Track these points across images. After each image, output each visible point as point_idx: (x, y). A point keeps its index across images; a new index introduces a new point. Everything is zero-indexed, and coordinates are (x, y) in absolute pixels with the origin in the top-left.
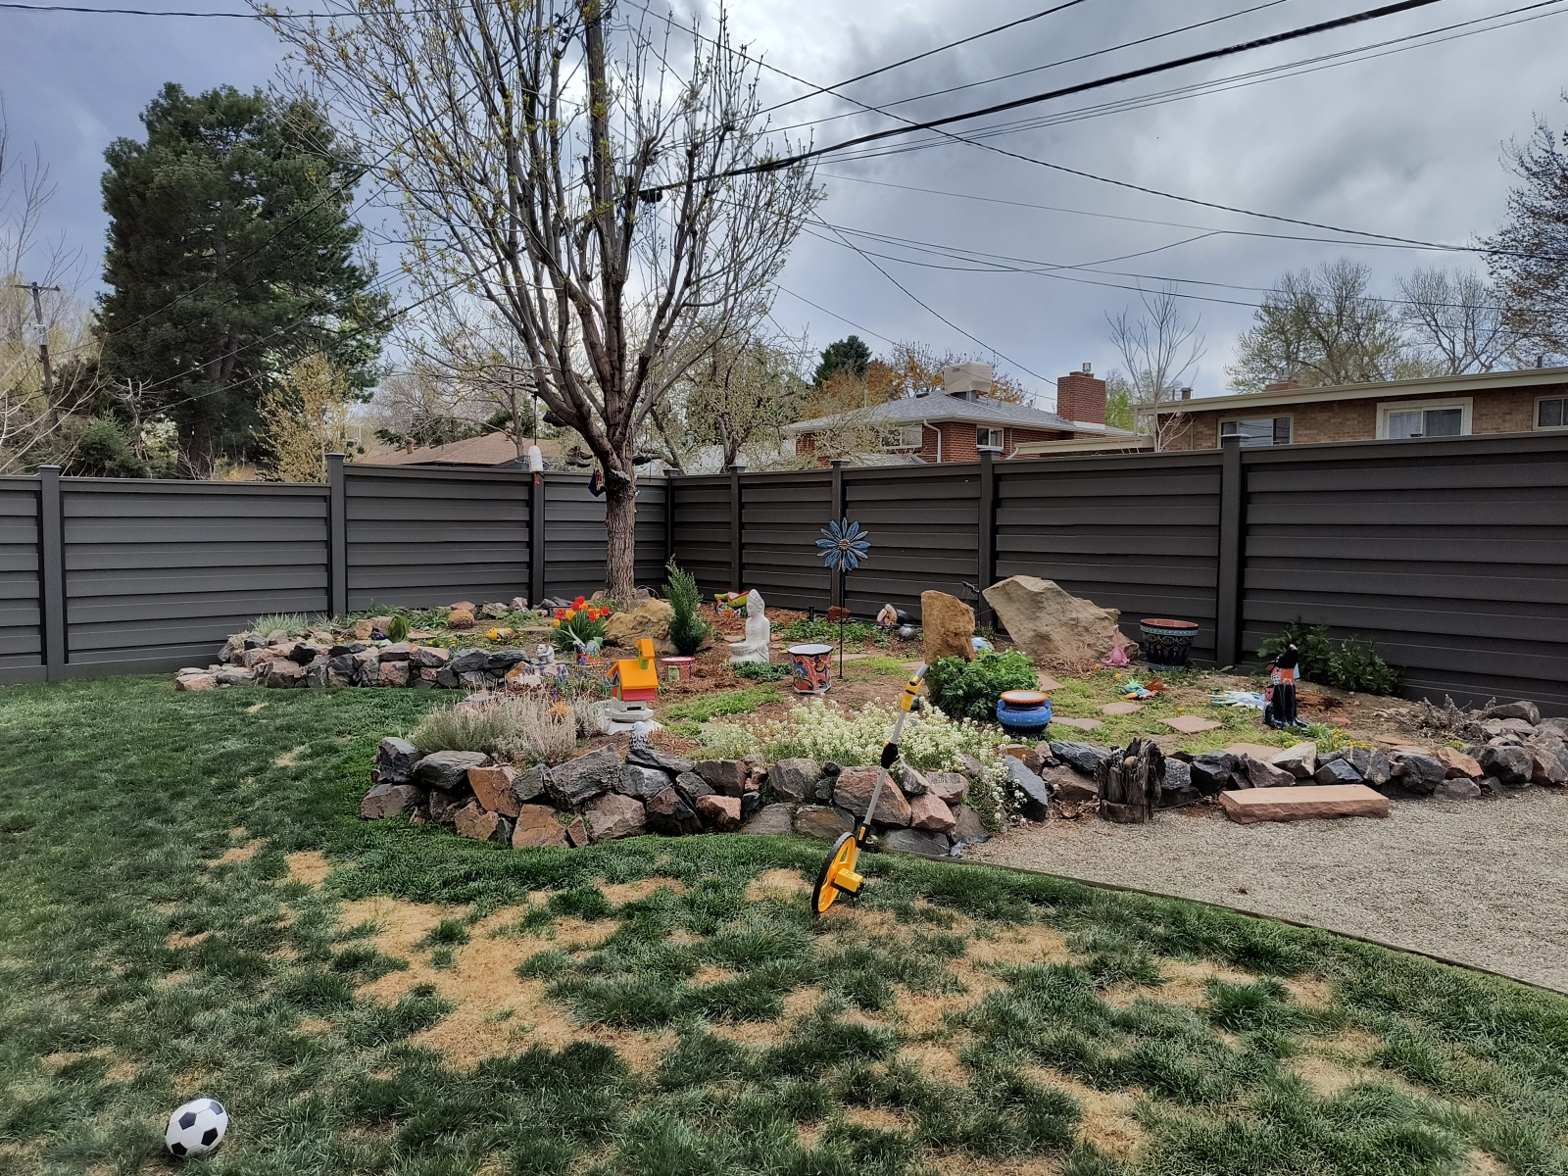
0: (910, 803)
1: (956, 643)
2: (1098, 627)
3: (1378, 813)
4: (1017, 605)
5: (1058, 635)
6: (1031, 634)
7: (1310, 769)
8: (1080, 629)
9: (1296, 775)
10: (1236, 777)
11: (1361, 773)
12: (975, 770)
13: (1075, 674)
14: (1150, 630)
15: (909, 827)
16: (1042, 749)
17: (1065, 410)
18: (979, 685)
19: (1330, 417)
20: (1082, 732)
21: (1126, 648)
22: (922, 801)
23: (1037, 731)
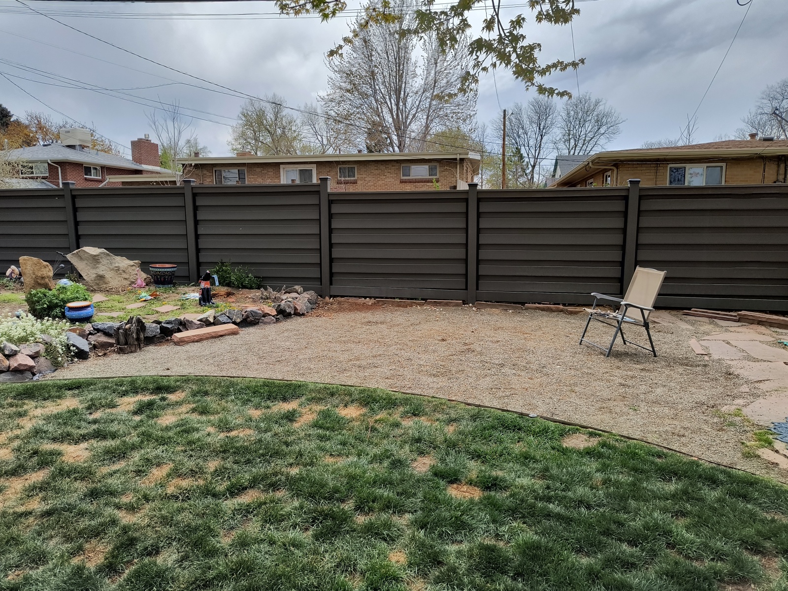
0: (8, 360)
1: (43, 282)
2: (130, 270)
3: (234, 333)
4: (86, 262)
5: (109, 275)
6: (95, 275)
7: (212, 320)
8: (121, 271)
9: (206, 323)
10: (181, 327)
11: (231, 319)
12: (48, 340)
13: (118, 293)
14: (154, 269)
15: (8, 371)
16: (88, 327)
17: (136, 159)
18: (56, 301)
19: (262, 171)
20: (112, 318)
21: (145, 279)
22: (15, 358)
23: (87, 319)
